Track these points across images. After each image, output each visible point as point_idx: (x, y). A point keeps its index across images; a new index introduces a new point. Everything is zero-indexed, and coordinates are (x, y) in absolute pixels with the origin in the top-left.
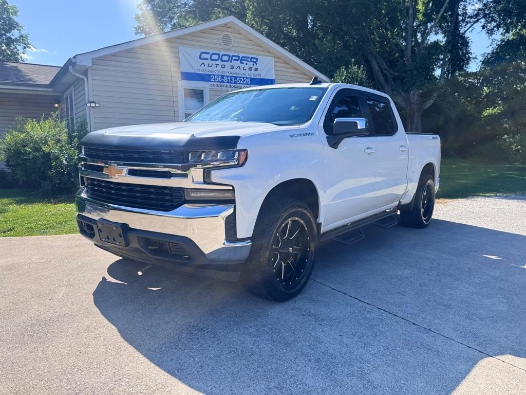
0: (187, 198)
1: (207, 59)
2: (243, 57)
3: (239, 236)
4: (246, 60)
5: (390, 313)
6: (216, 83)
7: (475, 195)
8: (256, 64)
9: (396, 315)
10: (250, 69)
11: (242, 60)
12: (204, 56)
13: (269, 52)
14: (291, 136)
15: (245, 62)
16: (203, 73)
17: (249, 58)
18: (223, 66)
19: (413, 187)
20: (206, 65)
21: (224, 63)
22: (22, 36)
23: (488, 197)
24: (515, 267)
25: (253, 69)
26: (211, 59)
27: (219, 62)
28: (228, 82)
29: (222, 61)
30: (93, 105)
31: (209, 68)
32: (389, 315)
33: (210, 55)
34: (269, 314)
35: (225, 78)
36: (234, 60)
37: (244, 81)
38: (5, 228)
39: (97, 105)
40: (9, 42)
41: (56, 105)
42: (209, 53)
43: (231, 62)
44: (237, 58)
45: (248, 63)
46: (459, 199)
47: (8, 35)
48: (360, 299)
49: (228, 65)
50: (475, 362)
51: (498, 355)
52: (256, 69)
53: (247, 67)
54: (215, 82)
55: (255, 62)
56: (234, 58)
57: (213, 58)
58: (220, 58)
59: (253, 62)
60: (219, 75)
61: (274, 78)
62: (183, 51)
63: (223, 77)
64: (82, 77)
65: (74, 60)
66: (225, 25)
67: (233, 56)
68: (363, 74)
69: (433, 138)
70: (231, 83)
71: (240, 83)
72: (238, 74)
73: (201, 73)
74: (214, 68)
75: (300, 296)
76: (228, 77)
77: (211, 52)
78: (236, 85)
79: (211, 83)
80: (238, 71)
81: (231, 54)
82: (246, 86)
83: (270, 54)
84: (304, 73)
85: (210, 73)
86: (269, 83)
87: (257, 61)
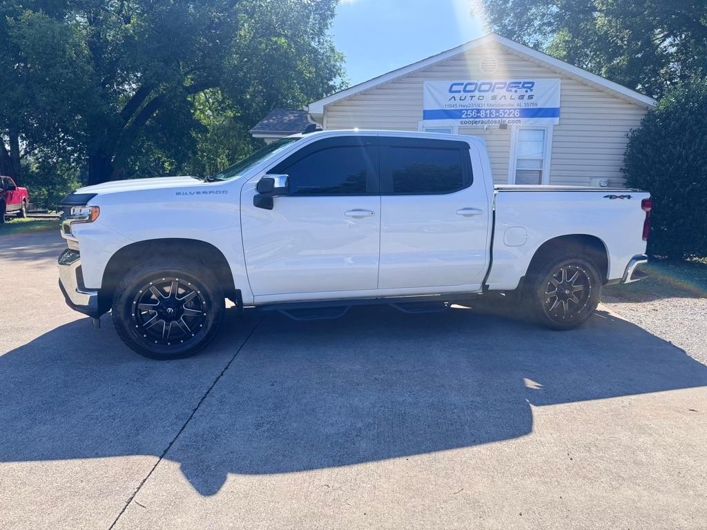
1: (459, 92)
2: (511, 83)
4: (515, 87)
6: (467, 120)
8: (531, 90)
10: (521, 97)
11: (509, 87)
12: (455, 88)
13: (553, 72)
15: (514, 89)
16: (452, 108)
17: (520, 83)
18: (481, 98)
20: (458, 98)
21: (482, 94)
25: (526, 97)
26: (465, 91)
27: (476, 93)
28: (486, 117)
29: (480, 91)
31: (461, 102)
33: (463, 87)
35: (483, 113)
36: (498, 88)
37: (509, 114)
42: (462, 84)
43: (493, 91)
44: (503, 86)
45: (518, 90)
49: (488, 95)
52: (531, 97)
53: (516, 96)
54: (467, 118)
55: (529, 88)
56: (497, 86)
57: (467, 89)
58: (478, 87)
59: (527, 87)
60: (473, 110)
61: (559, 107)
62: (429, 86)
63: (479, 111)
67: (497, 84)
70: (490, 117)
71: (503, 117)
72: (502, 105)
73: (447, 109)
74: (467, 102)
76: (486, 110)
77: (466, 82)
78: (497, 119)
79: (461, 120)
80: (502, 102)
81: (494, 81)
82: (513, 119)
83: (554, 75)
84: (615, 96)
85: (461, 108)
86: (552, 113)
87: (532, 86)
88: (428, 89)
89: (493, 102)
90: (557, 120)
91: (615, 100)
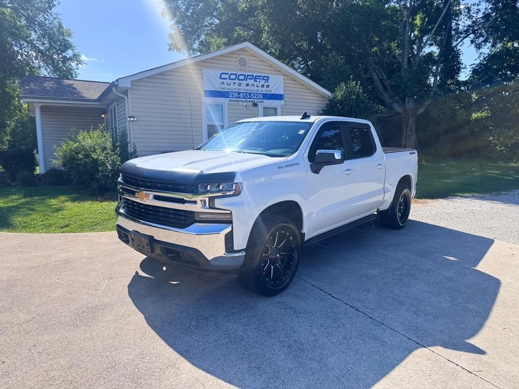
0: (197, 219)
1: (226, 79)
2: (256, 76)
3: (235, 248)
4: (259, 79)
5: (354, 308)
6: (233, 99)
7: (454, 196)
8: (268, 82)
9: (358, 310)
10: (263, 86)
11: (255, 78)
12: (223, 76)
13: (279, 71)
14: (279, 168)
15: (258, 80)
16: (223, 90)
17: (261, 76)
18: (240, 84)
19: (389, 197)
20: (226, 84)
21: (241, 82)
22: (75, 55)
23: (466, 197)
24: (468, 268)
25: (265, 86)
26: (230, 79)
27: (237, 81)
28: (244, 98)
29: (239, 80)
30: (132, 119)
31: (228, 87)
32: (353, 310)
33: (228, 76)
34: (260, 306)
35: (241, 95)
37: (257, 97)
38: (62, 225)
39: (135, 119)
40: (65, 60)
41: (103, 116)
42: (228, 74)
43: (246, 80)
44: (252, 77)
45: (261, 81)
46: (439, 200)
47: (64, 54)
48: (333, 295)
49: (244, 83)
50: (410, 351)
51: (430, 346)
52: (268, 86)
53: (260, 85)
56: (249, 77)
58: (237, 77)
59: (265, 80)
60: (236, 92)
61: (283, 93)
63: (239, 93)
64: (123, 96)
65: (116, 83)
66: (242, 50)
67: (248, 75)
68: (360, 89)
69: (410, 153)
70: (246, 98)
71: (254, 98)
72: (252, 91)
73: (221, 90)
74: (232, 86)
75: (285, 292)
76: (243, 93)
77: (230, 73)
78: (250, 100)
79: (229, 99)
80: (252, 88)
81: (246, 74)
82: (258, 100)
83: (280, 73)
84: (309, 88)
85: (228, 90)
86: (279, 97)
87: (268, 79)
88: (206, 75)
89: (247, 88)
90: (282, 102)
91: (309, 91)
